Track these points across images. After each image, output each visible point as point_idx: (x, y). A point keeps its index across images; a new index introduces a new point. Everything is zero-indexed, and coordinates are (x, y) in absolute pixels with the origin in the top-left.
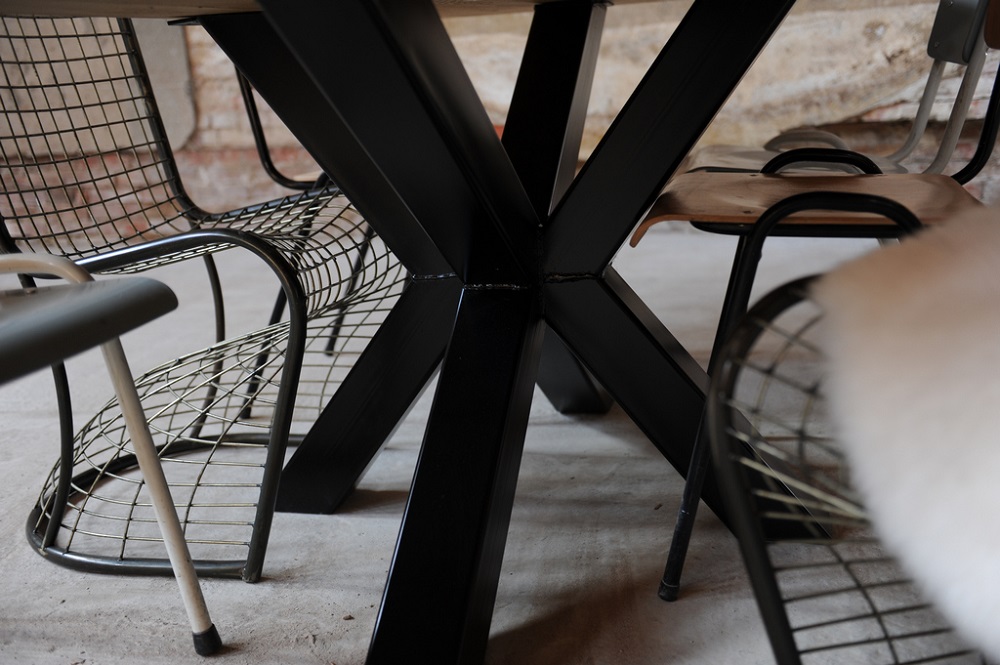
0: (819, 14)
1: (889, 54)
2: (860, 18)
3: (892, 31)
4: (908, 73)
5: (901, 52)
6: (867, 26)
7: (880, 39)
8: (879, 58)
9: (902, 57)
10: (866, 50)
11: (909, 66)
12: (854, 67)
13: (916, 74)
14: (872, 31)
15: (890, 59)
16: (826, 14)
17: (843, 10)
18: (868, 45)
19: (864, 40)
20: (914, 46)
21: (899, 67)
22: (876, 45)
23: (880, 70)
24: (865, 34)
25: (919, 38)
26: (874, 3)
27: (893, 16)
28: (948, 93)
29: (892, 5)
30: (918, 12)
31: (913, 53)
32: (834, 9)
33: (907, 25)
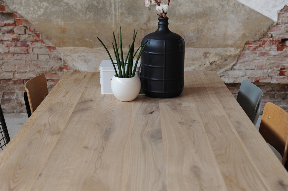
1: (211, 62)
2: (202, 51)
3: (212, 55)
4: (216, 68)
5: (214, 62)
6: (204, 53)
7: (208, 57)
8: (208, 63)
9: (215, 63)
10: (204, 61)
11: (217, 66)
12: (200, 65)
13: (219, 69)
14: (206, 55)
15: (211, 64)
16: (192, 48)
17: (197, 47)
18: (204, 59)
19: (203, 57)
20: (218, 60)
21: (214, 66)
22: (207, 59)
23: (208, 67)
24: (203, 55)
25: (220, 58)
26: (206, 46)
27: (212, 51)
28: (228, 75)
29: (212, 47)
30: (219, 50)
31: (218, 62)
32: (194, 47)
33: (216, 54)
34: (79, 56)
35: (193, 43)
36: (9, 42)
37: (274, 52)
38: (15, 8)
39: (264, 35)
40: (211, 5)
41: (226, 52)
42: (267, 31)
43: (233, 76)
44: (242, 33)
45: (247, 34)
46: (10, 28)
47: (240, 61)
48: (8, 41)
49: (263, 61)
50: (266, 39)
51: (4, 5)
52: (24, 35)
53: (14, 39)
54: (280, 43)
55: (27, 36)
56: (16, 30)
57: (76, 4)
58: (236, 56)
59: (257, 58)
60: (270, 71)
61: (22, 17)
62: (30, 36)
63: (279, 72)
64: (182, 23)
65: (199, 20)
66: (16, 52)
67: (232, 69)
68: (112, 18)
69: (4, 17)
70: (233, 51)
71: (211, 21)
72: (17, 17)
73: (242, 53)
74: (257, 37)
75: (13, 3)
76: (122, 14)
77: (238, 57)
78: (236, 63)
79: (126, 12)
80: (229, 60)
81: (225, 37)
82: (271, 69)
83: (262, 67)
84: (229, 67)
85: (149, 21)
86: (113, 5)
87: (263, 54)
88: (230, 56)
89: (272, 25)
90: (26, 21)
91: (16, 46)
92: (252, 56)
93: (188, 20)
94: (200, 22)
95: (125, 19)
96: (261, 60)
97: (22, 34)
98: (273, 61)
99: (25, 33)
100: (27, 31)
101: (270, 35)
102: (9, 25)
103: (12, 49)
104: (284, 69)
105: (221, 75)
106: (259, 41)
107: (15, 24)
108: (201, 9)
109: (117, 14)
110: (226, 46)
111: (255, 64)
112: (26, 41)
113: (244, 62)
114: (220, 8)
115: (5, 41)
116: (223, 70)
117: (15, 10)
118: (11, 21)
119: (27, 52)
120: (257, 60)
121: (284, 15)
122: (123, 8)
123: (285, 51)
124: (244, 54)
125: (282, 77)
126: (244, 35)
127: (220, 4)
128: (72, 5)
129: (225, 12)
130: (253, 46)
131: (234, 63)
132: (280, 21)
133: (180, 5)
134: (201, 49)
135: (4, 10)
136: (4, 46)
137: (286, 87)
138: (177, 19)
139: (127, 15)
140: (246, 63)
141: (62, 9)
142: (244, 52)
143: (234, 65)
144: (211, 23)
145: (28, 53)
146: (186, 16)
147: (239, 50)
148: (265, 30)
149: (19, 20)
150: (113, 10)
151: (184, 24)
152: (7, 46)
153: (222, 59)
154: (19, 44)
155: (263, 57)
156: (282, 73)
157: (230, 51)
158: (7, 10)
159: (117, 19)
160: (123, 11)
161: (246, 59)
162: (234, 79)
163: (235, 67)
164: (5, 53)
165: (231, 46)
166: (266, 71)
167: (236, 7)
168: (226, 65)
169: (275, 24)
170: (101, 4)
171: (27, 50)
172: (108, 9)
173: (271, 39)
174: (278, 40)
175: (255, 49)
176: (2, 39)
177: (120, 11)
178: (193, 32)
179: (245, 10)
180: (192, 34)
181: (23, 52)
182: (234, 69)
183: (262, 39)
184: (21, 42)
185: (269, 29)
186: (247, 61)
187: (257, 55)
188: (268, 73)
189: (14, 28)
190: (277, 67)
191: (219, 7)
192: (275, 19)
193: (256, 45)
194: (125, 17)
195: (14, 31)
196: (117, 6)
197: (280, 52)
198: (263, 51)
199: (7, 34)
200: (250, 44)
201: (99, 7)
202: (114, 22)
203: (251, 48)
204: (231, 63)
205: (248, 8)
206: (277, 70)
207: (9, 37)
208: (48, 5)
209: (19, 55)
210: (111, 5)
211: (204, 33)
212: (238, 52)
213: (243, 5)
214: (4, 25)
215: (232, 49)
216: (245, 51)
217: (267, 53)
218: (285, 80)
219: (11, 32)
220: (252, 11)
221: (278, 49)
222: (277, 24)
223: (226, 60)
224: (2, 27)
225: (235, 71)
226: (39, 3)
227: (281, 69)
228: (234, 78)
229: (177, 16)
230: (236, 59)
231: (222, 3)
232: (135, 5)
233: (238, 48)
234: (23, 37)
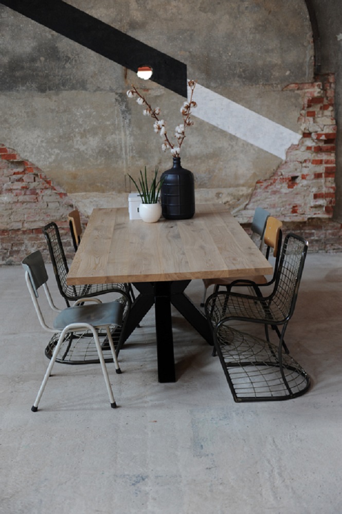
0: (202, 189)
1: (224, 202)
2: (215, 191)
3: (224, 195)
5: (227, 202)
6: (217, 194)
7: (221, 197)
9: (228, 203)
10: (217, 201)
11: (230, 206)
13: (232, 209)
14: (218, 195)
15: (224, 204)
16: (204, 189)
17: (209, 188)
19: (216, 198)
20: (231, 200)
21: (227, 207)
24: (216, 196)
25: (232, 198)
26: (219, 187)
27: (225, 191)
28: (242, 215)
29: (224, 187)
30: (231, 190)
31: (231, 202)
32: (206, 188)
33: (228, 194)
34: (91, 202)
35: (205, 183)
36: (18, 191)
37: (285, 189)
38: (26, 156)
39: (274, 174)
40: (220, 146)
41: (239, 191)
42: (277, 169)
43: (247, 216)
44: (252, 172)
45: (258, 173)
46: (19, 176)
47: (253, 200)
48: (17, 189)
49: (275, 199)
50: (276, 178)
51: (16, 153)
52: (34, 183)
53: (23, 188)
54: (290, 181)
55: (36, 183)
56: (25, 178)
57: (87, 149)
58: (249, 195)
59: (270, 197)
60: (282, 209)
61: (33, 164)
62: (39, 184)
63: (291, 210)
64: (193, 165)
65: (210, 161)
66: (25, 201)
67: (245, 208)
68: (123, 162)
69: (13, 166)
70: (245, 191)
71: (221, 161)
72: (28, 165)
73: (254, 192)
74: (267, 176)
75: (24, 151)
76: (133, 157)
77: (250, 196)
78: (249, 202)
79: (136, 155)
80: (241, 200)
81: (236, 177)
82: (283, 207)
83: (274, 205)
84: (242, 206)
85: (160, 163)
86: (124, 149)
87: (274, 193)
88: (243, 195)
89: (281, 163)
90: (37, 168)
91: (25, 194)
92: (264, 195)
93: (199, 161)
94: (211, 162)
95: (137, 163)
96: (273, 199)
97: (32, 182)
98: (284, 199)
99: (35, 181)
100: (36, 178)
101: (279, 174)
102: (18, 173)
103: (21, 198)
104: (296, 206)
105: (235, 215)
106: (269, 179)
107: (24, 172)
108: (211, 150)
109: (128, 158)
110: (238, 186)
111: (268, 203)
112: (35, 189)
113: (257, 201)
114: (230, 148)
115: (14, 189)
116: (236, 210)
117: (26, 159)
118: (20, 169)
119: (36, 200)
120: (269, 198)
121: (292, 153)
122: (134, 152)
123: (296, 189)
124: (255, 193)
125: (295, 214)
126: (255, 175)
127: (229, 145)
128: (83, 151)
129: (235, 152)
130: (265, 184)
131: (247, 202)
132: (288, 159)
133: (190, 147)
134: (213, 189)
135: (15, 159)
136: (13, 195)
137: (301, 226)
138: (188, 161)
139: (138, 159)
140: (259, 202)
141: (73, 155)
142: (256, 191)
143: (247, 205)
144: (221, 163)
145: (38, 201)
146: (196, 157)
147: (251, 189)
148: (275, 168)
149: (30, 168)
150: (124, 154)
151: (195, 165)
152: (17, 195)
153: (234, 199)
154: (28, 192)
155: (275, 196)
156: (294, 211)
157: (242, 191)
158: (18, 159)
159: (129, 163)
160: (134, 154)
161: (259, 198)
162: (248, 219)
163: (247, 207)
164: (14, 202)
165: (243, 185)
166: (278, 209)
167: (245, 146)
168: (239, 205)
169: (283, 162)
170: (111, 149)
171: (37, 198)
172: (119, 153)
173: (281, 177)
174: (289, 178)
175: (266, 187)
176: (12, 188)
177: (131, 154)
178: (205, 173)
179: (254, 149)
180: (203, 175)
181: (32, 201)
182: (248, 209)
183: (273, 178)
184: (31, 190)
185: (279, 167)
186: (259, 200)
187: (269, 194)
188: (281, 212)
189: (23, 176)
190: (289, 205)
191: (228, 148)
192: (284, 158)
193: (268, 184)
194: (137, 161)
195: (23, 180)
196: (128, 150)
197: (291, 190)
198: (275, 189)
199: (16, 183)
200: (261, 182)
201: (110, 151)
202: (125, 165)
203: (263, 187)
204: (243, 202)
205: (257, 147)
206: (289, 208)
207: (18, 185)
208: (59, 152)
209: (29, 203)
210: (121, 149)
211: (215, 174)
212: (250, 191)
213: (252, 145)
214: (13, 174)
215: (244, 189)
216: (257, 189)
217: (279, 191)
218: (298, 217)
219: (21, 180)
220: (260, 150)
221: (289, 187)
222: (286, 162)
223: (238, 200)
224: (11, 175)
225: (249, 211)
226: (50, 150)
227: (294, 207)
228: (248, 217)
229: (188, 158)
230: (249, 198)
231: (231, 144)
232: (146, 148)
233: (249, 187)
234: (32, 185)
